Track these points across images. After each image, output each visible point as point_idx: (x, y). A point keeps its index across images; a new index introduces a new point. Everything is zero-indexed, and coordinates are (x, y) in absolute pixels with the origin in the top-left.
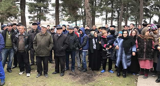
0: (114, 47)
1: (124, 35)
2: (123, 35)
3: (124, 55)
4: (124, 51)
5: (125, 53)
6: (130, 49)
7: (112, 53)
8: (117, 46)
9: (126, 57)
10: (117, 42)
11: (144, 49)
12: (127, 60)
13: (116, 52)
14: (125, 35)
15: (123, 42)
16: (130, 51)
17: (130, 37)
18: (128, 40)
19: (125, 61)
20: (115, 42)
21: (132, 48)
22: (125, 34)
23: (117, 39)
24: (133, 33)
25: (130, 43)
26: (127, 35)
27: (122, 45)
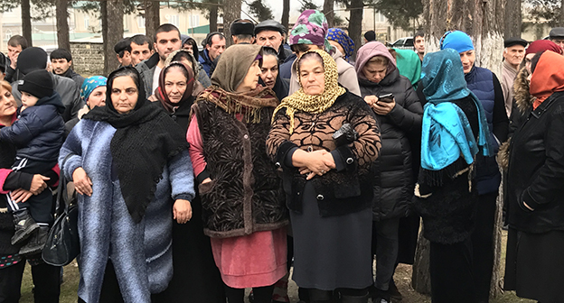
0: (57, 180)
1: (114, 97)
2: (109, 100)
3: (124, 226)
4: (122, 201)
5: (131, 211)
6: (162, 183)
7: (51, 223)
8: (79, 175)
9: (136, 239)
10: (76, 149)
11: (241, 168)
12: (145, 253)
13: (75, 210)
14: (125, 100)
15: (115, 145)
16: (158, 194)
17: (152, 110)
18: (145, 128)
19: (135, 264)
20: (63, 152)
21: (169, 173)
22: (123, 95)
23: (79, 129)
24: (171, 84)
25: (153, 146)
26: (134, 97)
27: (106, 163)
